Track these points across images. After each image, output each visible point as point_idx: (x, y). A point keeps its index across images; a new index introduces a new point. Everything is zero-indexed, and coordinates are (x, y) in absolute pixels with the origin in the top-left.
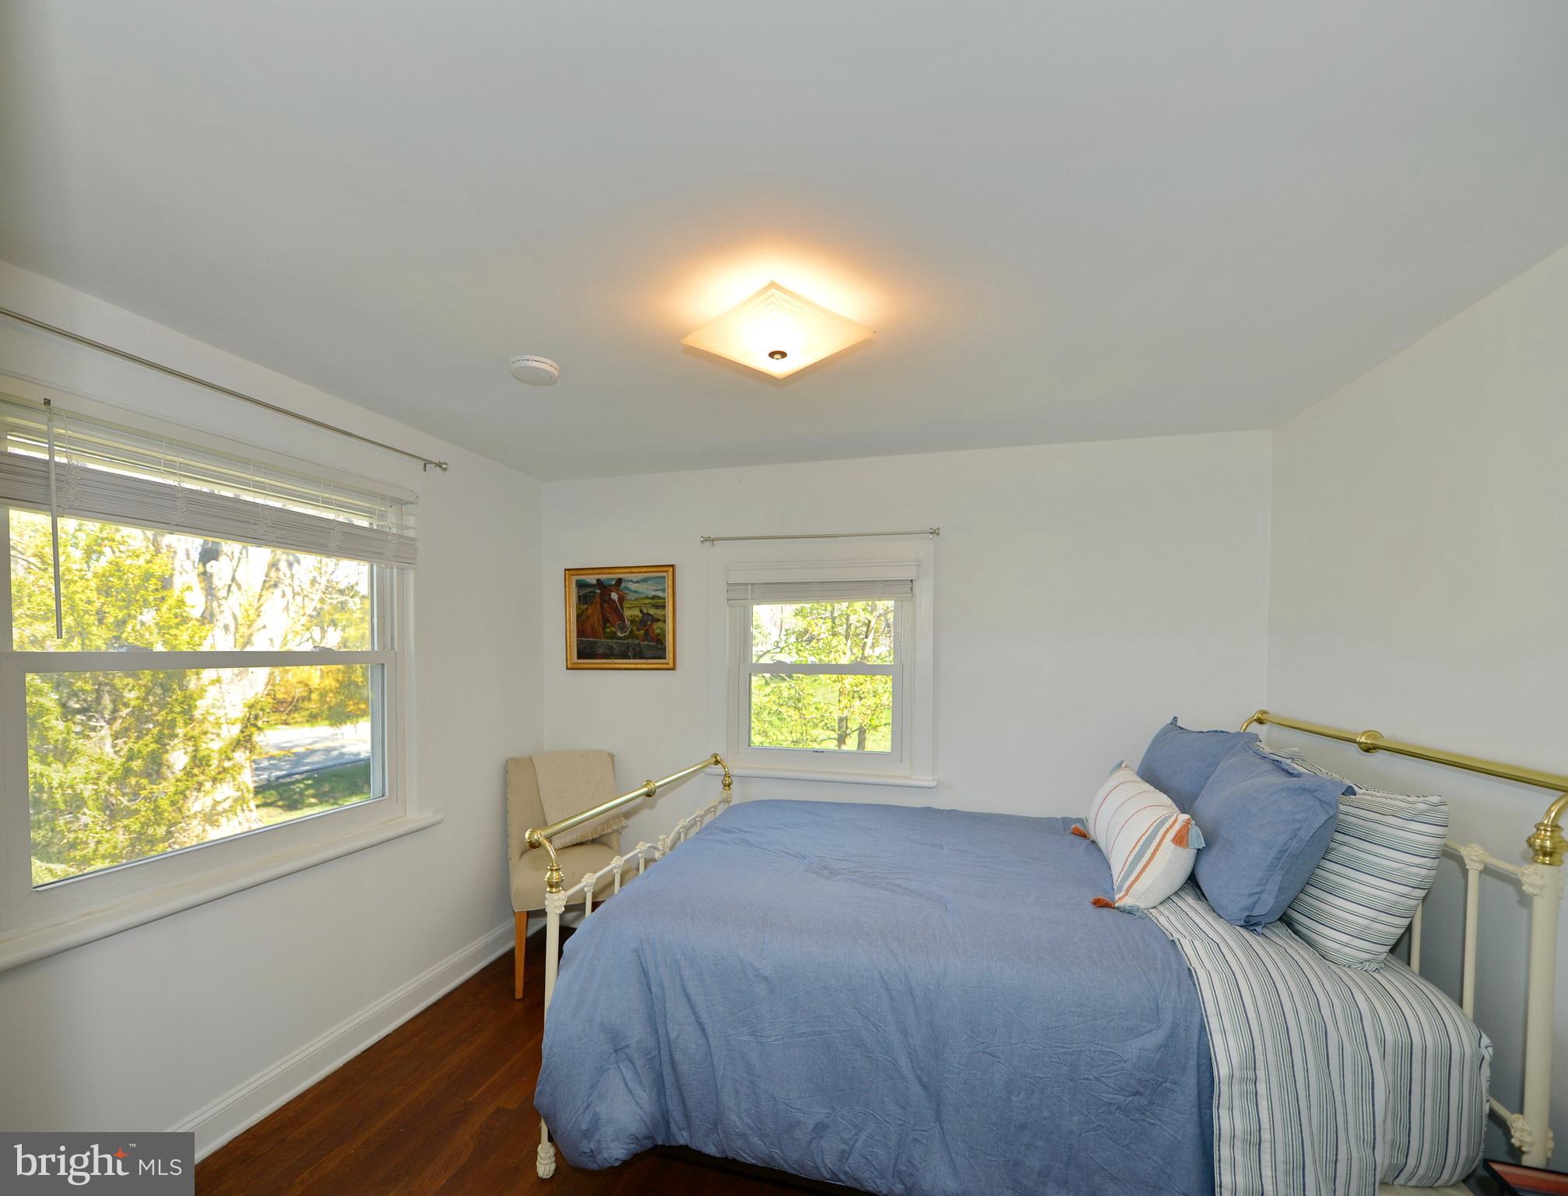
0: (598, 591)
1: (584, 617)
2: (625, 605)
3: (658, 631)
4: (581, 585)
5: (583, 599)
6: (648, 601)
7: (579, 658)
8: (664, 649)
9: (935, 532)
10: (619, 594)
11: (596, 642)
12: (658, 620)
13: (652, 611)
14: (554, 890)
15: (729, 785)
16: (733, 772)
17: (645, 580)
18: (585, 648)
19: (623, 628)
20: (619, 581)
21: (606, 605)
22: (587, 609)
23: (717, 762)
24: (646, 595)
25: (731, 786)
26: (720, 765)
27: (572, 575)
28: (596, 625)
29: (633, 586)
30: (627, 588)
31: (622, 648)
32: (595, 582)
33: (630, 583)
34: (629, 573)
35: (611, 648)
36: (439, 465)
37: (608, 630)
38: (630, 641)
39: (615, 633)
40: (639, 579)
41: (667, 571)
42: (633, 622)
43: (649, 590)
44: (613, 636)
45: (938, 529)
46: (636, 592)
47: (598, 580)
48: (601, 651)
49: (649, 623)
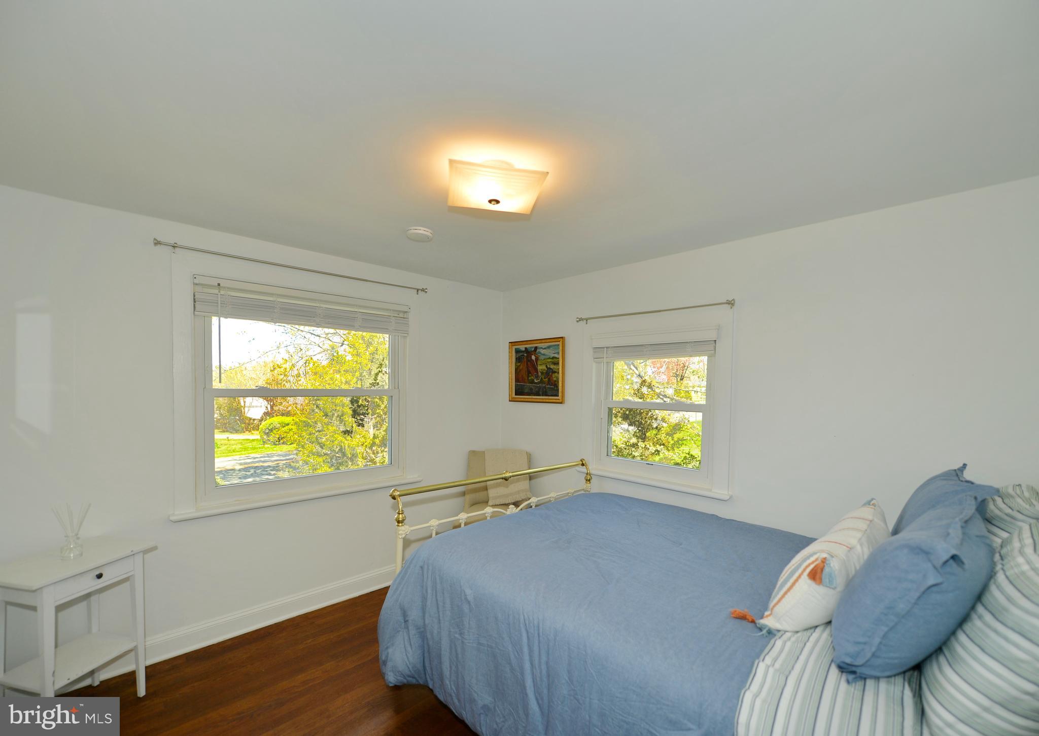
0: (526, 355)
1: (518, 370)
2: (539, 363)
3: (555, 379)
4: (517, 351)
5: (518, 360)
6: (550, 360)
7: (516, 395)
8: (558, 390)
9: (731, 303)
10: (535, 356)
11: (524, 385)
12: (555, 372)
13: (552, 367)
14: (400, 524)
15: (589, 480)
16: (592, 472)
17: (549, 347)
18: (519, 389)
19: (537, 377)
20: (536, 348)
21: (529, 363)
22: (520, 365)
23: (583, 465)
24: (548, 357)
25: (591, 481)
26: (584, 467)
27: (513, 346)
28: (524, 376)
29: (542, 351)
30: (540, 353)
31: (537, 390)
32: (524, 349)
33: (542, 349)
34: (540, 343)
35: (531, 389)
36: (423, 290)
37: (530, 378)
38: (540, 385)
39: (533, 380)
40: (546, 347)
41: (559, 341)
42: (542, 373)
43: (550, 353)
44: (532, 382)
45: (733, 300)
46: (544, 355)
47: (526, 348)
48: (526, 391)
49: (550, 374)
